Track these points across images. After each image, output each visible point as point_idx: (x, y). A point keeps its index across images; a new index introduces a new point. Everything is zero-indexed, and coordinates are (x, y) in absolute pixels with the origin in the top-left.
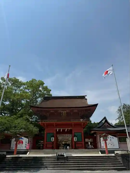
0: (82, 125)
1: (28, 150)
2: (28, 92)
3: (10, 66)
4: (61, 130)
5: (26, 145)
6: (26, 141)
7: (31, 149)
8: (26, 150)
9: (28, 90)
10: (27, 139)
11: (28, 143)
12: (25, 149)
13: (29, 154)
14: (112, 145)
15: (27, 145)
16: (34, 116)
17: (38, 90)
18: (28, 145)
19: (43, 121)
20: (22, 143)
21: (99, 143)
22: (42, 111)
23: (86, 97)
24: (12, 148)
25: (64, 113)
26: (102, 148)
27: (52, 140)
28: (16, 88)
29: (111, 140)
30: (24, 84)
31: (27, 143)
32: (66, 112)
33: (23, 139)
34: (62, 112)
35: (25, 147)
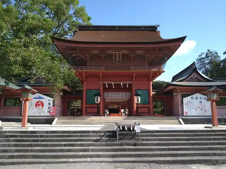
4: (113, 85)
5: (49, 108)
6: (49, 102)
8: (51, 118)
10: (52, 99)
11: (53, 106)
12: (49, 114)
13: (56, 123)
15: (52, 108)
18: (53, 110)
19: (79, 68)
20: (43, 105)
21: (180, 107)
22: (75, 49)
26: (184, 115)
27: (96, 101)
31: (51, 105)
32: (121, 53)
33: (43, 98)
34: (113, 53)
35: (49, 112)
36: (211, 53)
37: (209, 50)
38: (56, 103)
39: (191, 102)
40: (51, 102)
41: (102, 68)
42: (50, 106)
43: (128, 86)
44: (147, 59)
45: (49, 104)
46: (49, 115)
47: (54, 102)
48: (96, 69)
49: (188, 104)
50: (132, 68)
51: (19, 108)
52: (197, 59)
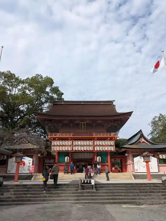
1: (33, 174)
2: (29, 93)
3: (3, 47)
5: (29, 167)
6: (29, 161)
7: (37, 173)
8: (30, 174)
9: (30, 90)
10: (31, 159)
11: (33, 165)
12: (29, 172)
16: (38, 129)
17: (44, 91)
18: (32, 168)
19: (54, 135)
20: (24, 164)
23: (114, 103)
24: (10, 172)
25: (83, 124)
26: (135, 172)
27: (66, 161)
28: (11, 88)
30: (23, 82)
31: (31, 164)
32: (86, 122)
33: (25, 159)
34: (80, 122)
35: (29, 170)
36: (163, 116)
37: (161, 114)
38: (34, 163)
39: (140, 161)
40: (31, 162)
41: (71, 134)
44: (105, 127)
47: (33, 161)
48: (67, 135)
49: (138, 162)
51: (5, 167)
52: (151, 122)
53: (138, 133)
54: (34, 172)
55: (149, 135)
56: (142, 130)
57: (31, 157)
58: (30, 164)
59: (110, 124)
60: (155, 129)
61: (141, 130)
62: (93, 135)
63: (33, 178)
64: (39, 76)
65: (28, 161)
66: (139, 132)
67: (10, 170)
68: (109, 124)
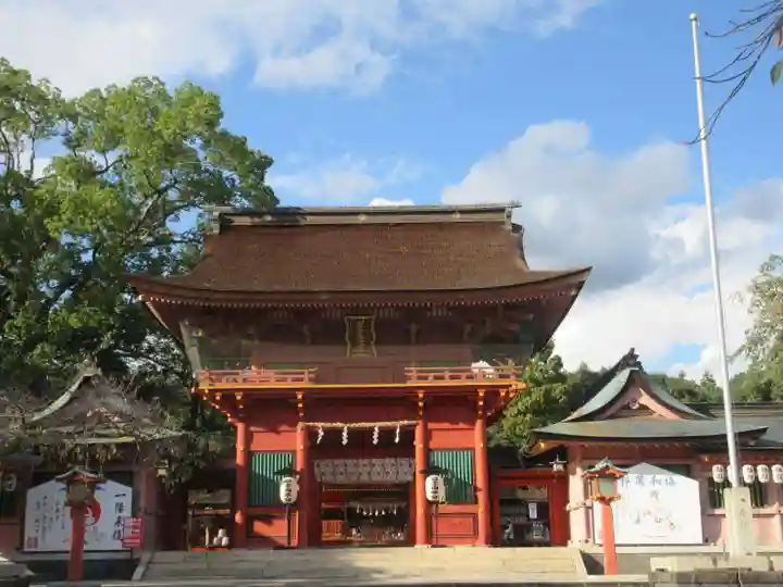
0: (476, 403)
1: (136, 555)
4: (345, 434)
5: (119, 522)
6: (120, 500)
8: (127, 555)
10: (128, 490)
11: (134, 515)
12: (118, 545)
13: (144, 575)
14: (658, 521)
15: (130, 522)
18: (135, 527)
20: (96, 511)
24: (36, 546)
25: (360, 325)
27: (283, 496)
29: (655, 494)
31: (127, 512)
32: (373, 317)
34: (346, 318)
35: (117, 535)
38: (142, 504)
40: (127, 502)
41: (306, 376)
42: (121, 515)
43: (397, 440)
45: (120, 508)
46: (120, 548)
48: (285, 380)
50: (413, 371)
52: (751, 284)
53: (619, 363)
54: (142, 547)
55: (740, 351)
56: (636, 353)
57: (126, 478)
58: (121, 510)
59: (488, 324)
60: (768, 325)
61: (633, 350)
62: (405, 379)
63: (139, 571)
64: (150, 84)
65: (114, 497)
66: (625, 358)
67: (36, 539)
68: (484, 322)
